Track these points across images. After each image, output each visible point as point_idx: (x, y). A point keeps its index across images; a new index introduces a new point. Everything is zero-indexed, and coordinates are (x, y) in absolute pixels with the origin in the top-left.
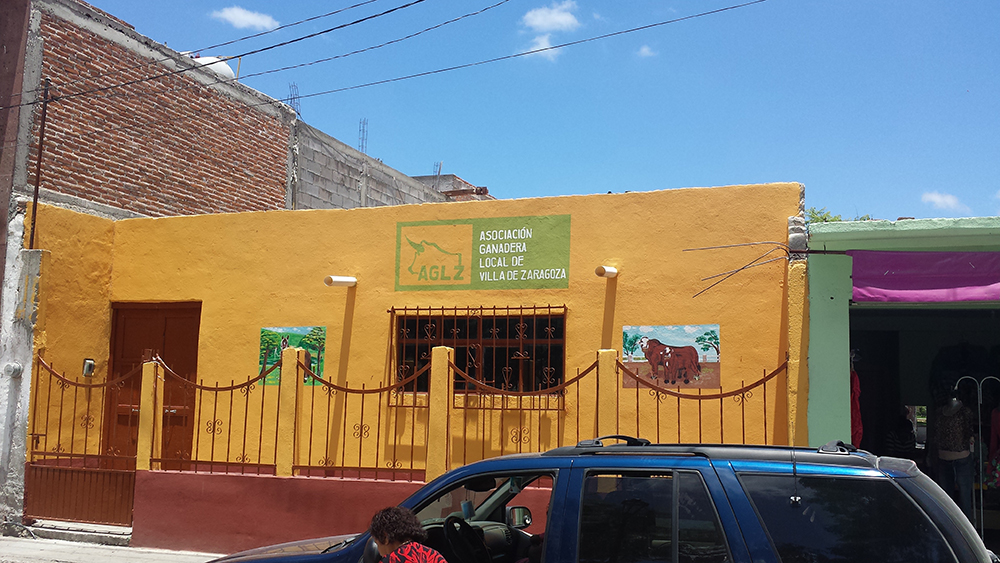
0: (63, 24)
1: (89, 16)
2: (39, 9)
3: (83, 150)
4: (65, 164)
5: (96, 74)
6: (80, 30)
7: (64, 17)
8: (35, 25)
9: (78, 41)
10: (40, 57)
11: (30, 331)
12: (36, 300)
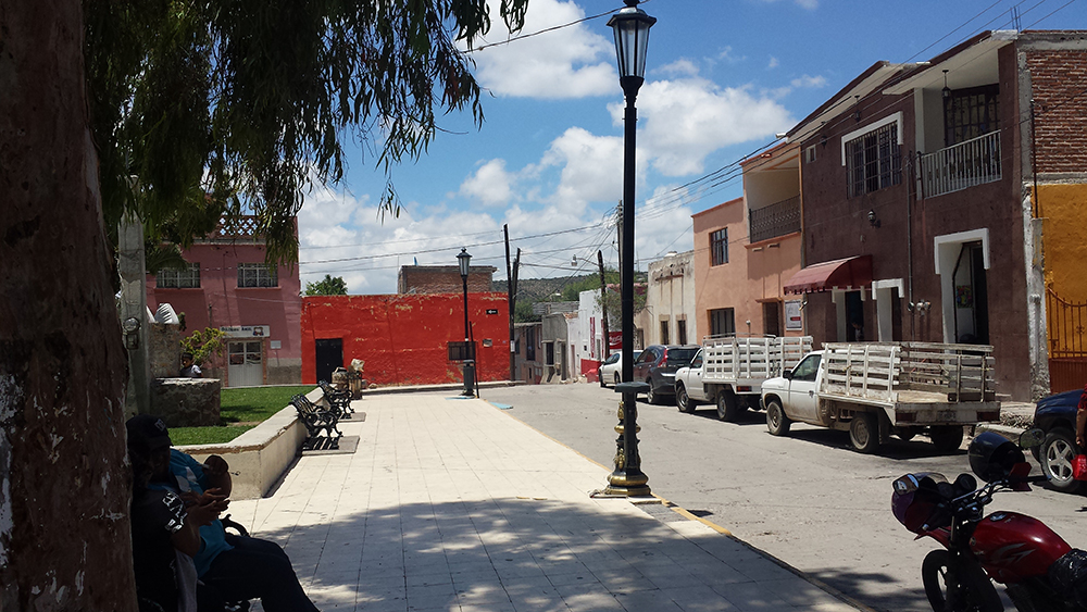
0: (1043, 53)
1: (1063, 39)
2: (1023, 50)
3: (1072, 137)
4: (1059, 152)
5: (1075, 78)
6: (1057, 52)
7: (1043, 48)
8: (1022, 63)
9: (1057, 61)
10: (1029, 83)
11: (1042, 273)
12: (1043, 251)
